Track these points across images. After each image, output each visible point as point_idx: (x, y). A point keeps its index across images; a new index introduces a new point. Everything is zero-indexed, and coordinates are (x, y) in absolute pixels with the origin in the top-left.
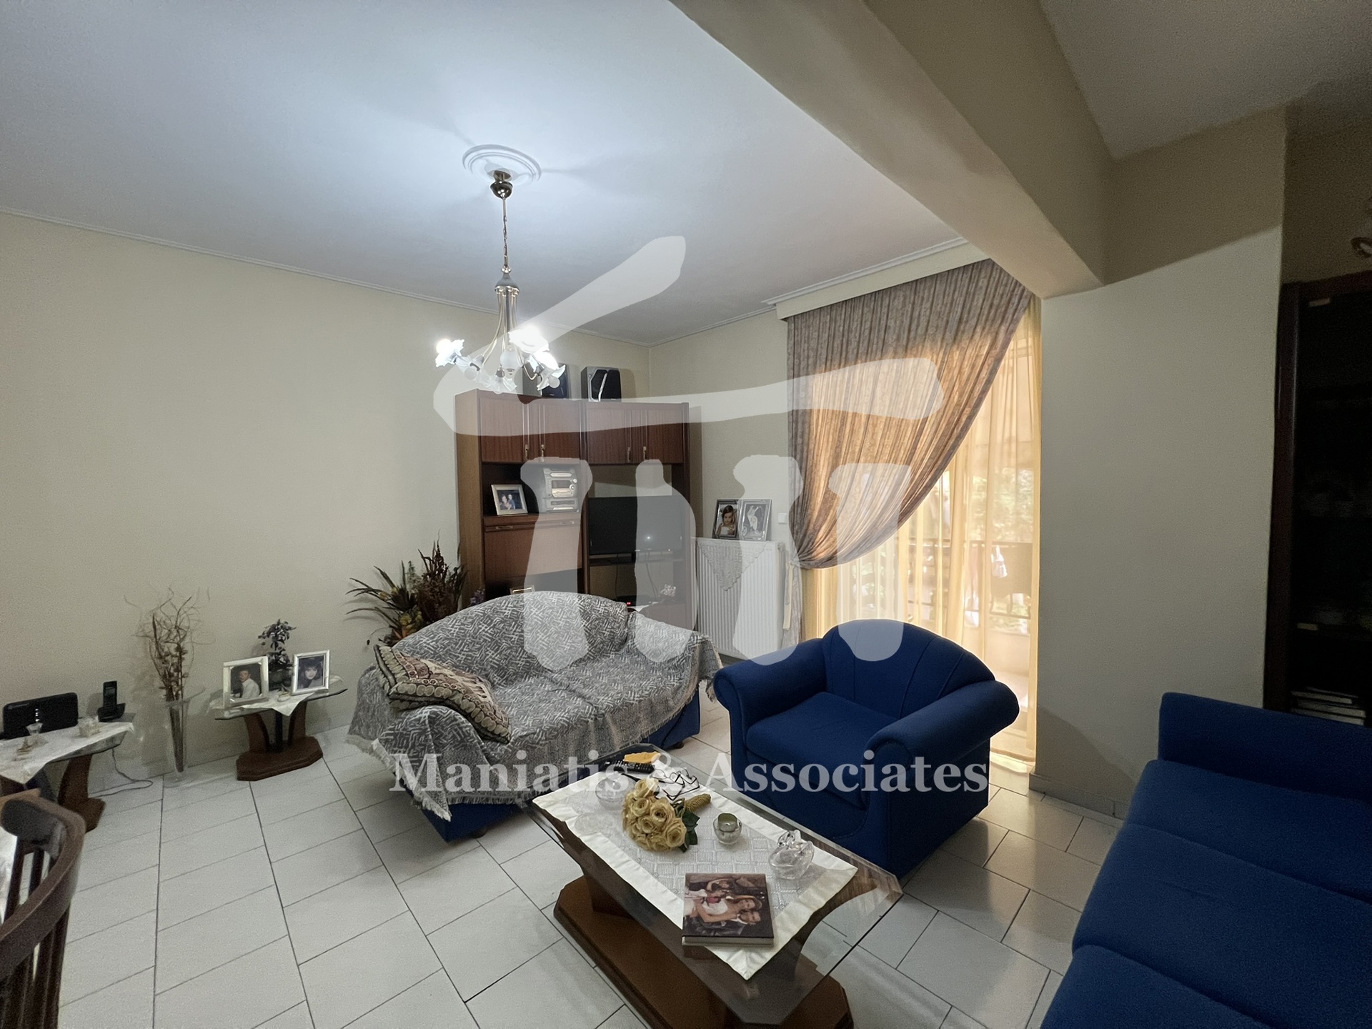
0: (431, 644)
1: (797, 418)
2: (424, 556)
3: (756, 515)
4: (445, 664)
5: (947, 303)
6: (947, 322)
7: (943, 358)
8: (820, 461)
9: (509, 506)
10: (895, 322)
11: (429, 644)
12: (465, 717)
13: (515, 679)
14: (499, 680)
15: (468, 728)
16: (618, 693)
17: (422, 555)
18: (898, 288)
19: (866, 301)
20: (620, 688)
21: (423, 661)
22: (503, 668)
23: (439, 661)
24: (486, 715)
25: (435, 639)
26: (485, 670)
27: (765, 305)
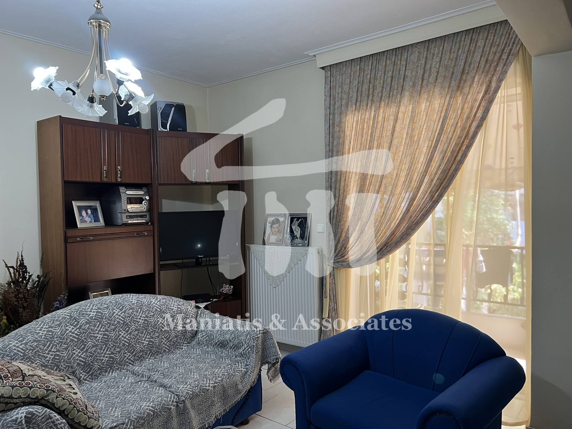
0: (21, 347)
1: (333, 148)
2: (8, 266)
3: (298, 226)
4: (34, 365)
5: (453, 59)
6: (453, 73)
7: (449, 101)
8: (351, 182)
9: (87, 219)
10: (412, 73)
11: (18, 347)
12: (59, 414)
13: (100, 374)
14: (85, 376)
15: (63, 425)
16: (195, 381)
17: (6, 265)
18: (415, 45)
19: (388, 56)
20: (196, 376)
21: (14, 363)
22: (89, 364)
23: (28, 362)
24: (79, 411)
25: (24, 342)
26: (72, 368)
27: (308, 56)
